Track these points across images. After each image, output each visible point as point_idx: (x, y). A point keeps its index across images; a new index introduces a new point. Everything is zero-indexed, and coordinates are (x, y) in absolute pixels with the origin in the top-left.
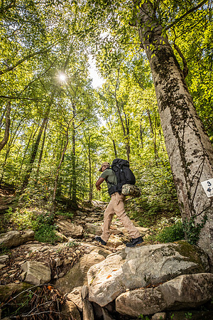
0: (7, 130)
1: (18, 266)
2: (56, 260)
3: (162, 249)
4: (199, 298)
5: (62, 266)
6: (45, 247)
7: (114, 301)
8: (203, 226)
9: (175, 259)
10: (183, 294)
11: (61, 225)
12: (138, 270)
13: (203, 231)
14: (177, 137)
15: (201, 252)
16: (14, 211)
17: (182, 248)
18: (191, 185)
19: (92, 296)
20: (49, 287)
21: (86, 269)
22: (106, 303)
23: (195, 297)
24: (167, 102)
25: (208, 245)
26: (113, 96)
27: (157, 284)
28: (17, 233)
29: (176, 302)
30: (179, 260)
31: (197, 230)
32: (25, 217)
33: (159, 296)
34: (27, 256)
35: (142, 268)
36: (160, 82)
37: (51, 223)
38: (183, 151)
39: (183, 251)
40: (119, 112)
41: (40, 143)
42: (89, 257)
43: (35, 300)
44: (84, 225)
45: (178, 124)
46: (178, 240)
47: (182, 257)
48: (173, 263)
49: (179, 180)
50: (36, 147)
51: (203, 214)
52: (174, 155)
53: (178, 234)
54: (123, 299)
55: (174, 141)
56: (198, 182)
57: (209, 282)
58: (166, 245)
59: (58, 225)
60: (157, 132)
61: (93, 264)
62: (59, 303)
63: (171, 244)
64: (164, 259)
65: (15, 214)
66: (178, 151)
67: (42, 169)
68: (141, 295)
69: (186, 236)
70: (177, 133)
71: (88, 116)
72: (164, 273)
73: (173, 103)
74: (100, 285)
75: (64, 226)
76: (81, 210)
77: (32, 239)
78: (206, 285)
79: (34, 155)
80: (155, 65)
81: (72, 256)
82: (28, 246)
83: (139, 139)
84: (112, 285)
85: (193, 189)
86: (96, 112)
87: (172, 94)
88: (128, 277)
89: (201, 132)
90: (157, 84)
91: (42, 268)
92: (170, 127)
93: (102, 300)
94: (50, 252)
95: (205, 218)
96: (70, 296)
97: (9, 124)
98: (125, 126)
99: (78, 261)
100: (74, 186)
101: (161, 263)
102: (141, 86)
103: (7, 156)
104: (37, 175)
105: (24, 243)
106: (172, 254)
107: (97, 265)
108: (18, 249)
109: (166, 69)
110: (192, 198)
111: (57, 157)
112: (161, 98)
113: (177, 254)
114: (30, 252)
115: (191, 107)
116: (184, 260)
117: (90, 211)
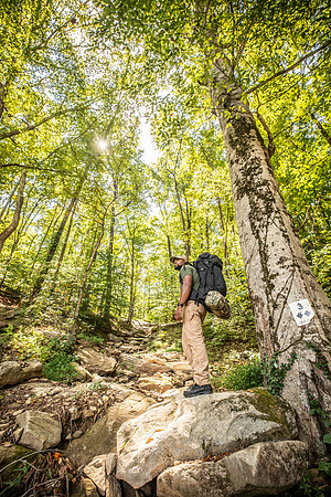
0: (18, 212)
1: (12, 418)
2: (71, 410)
3: (230, 400)
4: (282, 481)
5: (79, 420)
6: (57, 389)
7: (155, 479)
8: (289, 368)
9: (249, 415)
10: (259, 473)
11: (84, 354)
12: (194, 432)
13: (289, 375)
14: (258, 237)
15: (286, 407)
16: (15, 330)
17: (260, 399)
18: (275, 306)
19: (121, 470)
20: (57, 455)
21: (116, 426)
22: (142, 484)
23: (276, 479)
24: (245, 189)
25: (296, 396)
26: (171, 176)
27: (221, 455)
28: (16, 364)
29: (248, 485)
30: (255, 418)
31: (281, 374)
32: (32, 340)
33: (224, 475)
34: (28, 402)
35: (199, 429)
36: (237, 161)
37: (70, 351)
38: (265, 258)
39: (261, 404)
40: (178, 197)
41: (64, 234)
42: (121, 408)
43: (32, 476)
44: (117, 357)
45: (259, 220)
46: (253, 386)
47: (259, 413)
48: (245, 422)
49: (257, 299)
50: (57, 238)
51: (290, 350)
52: (253, 263)
53: (253, 377)
54: (169, 478)
55: (253, 242)
56: (285, 303)
57: (297, 455)
58: (236, 394)
59: (80, 355)
60: (230, 228)
61: (126, 419)
62: (70, 482)
63: (243, 392)
64: (233, 415)
65: (16, 335)
66: (258, 257)
67: (63, 270)
68: (196, 472)
69: (265, 382)
70: (258, 231)
71: (134, 200)
72: (231, 438)
73: (252, 190)
74: (135, 454)
75: (88, 357)
76: (115, 333)
77: (38, 374)
78: (293, 460)
79: (52, 250)
80: (230, 137)
81: (96, 406)
82: (31, 385)
83: (204, 236)
84: (153, 454)
85: (277, 312)
86: (145, 196)
87: (252, 179)
88: (179, 443)
89: (290, 232)
90: (232, 163)
91: (48, 422)
92: (248, 223)
93: (137, 478)
94: (62, 398)
95: (294, 356)
96: (87, 469)
97: (22, 203)
98: (185, 217)
99: (105, 413)
100: (108, 297)
101: (227, 422)
102: (210, 165)
103: (14, 248)
104: (56, 279)
105: (25, 381)
106: (244, 408)
107: (132, 422)
108: (15, 389)
109: (245, 145)
110: (275, 325)
111: (87, 254)
112: (237, 182)
113: (252, 408)
114: (32, 395)
115: (277, 197)
116: (262, 418)
117: (128, 336)
